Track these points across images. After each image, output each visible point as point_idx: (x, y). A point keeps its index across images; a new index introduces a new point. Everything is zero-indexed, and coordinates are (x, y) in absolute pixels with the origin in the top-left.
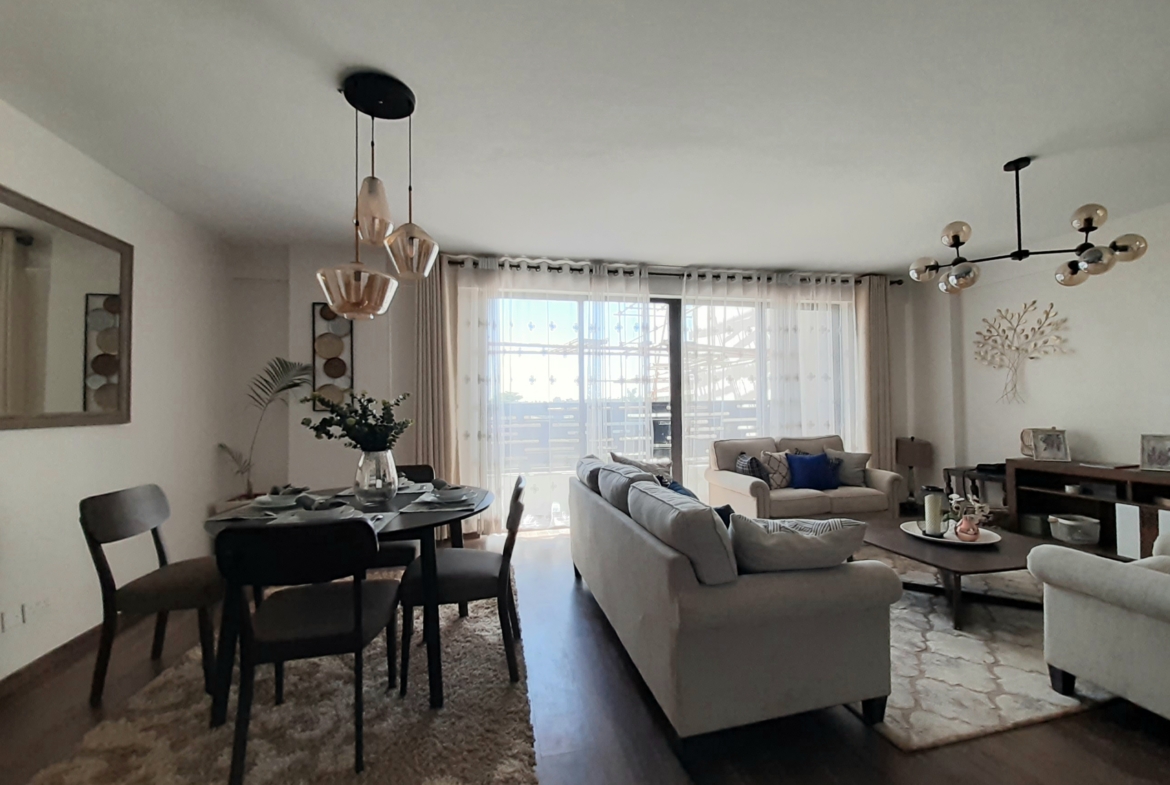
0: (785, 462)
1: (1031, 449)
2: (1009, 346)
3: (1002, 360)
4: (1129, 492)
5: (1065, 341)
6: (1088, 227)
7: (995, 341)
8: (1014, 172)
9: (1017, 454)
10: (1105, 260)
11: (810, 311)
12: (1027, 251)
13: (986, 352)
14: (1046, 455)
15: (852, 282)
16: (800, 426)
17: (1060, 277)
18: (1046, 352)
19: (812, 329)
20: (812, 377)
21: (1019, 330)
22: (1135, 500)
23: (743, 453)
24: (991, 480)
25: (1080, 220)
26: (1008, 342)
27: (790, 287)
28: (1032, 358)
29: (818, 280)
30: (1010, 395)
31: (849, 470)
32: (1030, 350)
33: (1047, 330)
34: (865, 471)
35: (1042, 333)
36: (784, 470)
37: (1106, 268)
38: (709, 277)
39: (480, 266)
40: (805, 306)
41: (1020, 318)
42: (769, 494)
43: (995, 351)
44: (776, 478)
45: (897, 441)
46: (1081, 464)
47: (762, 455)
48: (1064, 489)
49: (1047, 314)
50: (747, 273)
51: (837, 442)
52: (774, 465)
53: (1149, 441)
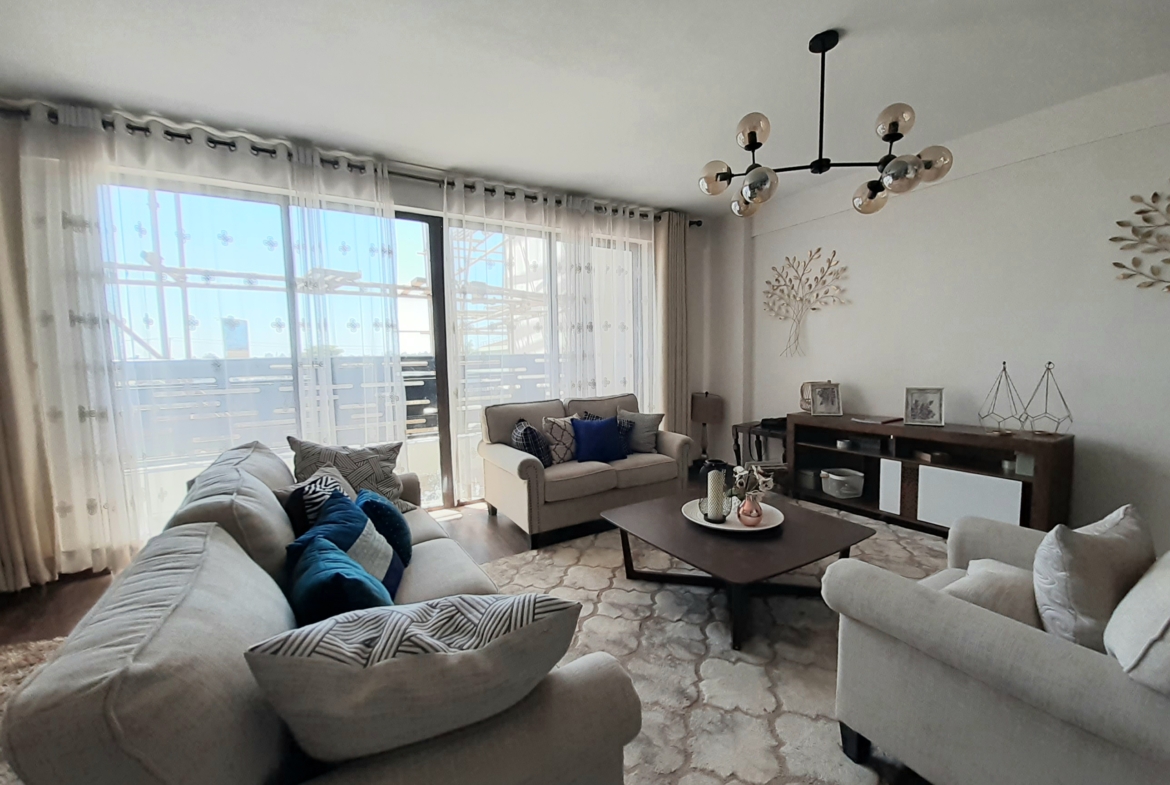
0: (570, 428)
1: (809, 403)
2: (795, 297)
3: (787, 311)
4: (892, 448)
5: (843, 291)
6: (893, 136)
7: (782, 291)
8: (820, 55)
9: (795, 408)
10: (911, 175)
11: (606, 249)
12: (828, 160)
13: (774, 304)
14: (821, 409)
15: (651, 217)
16: (594, 384)
17: (858, 202)
18: (826, 303)
19: (608, 269)
20: (607, 326)
21: (804, 279)
22: (898, 457)
23: (523, 420)
24: (773, 436)
25: (885, 123)
26: (793, 292)
27: (583, 216)
28: (814, 309)
29: (615, 211)
30: (793, 348)
31: (641, 436)
32: (812, 301)
33: (829, 279)
34: (657, 435)
35: (824, 282)
36: (568, 440)
37: (911, 184)
38: (480, 190)
39: (61, 120)
40: (602, 243)
41: (805, 266)
42: (543, 474)
43: (782, 302)
44: (558, 451)
45: (693, 397)
46: (853, 419)
47: (544, 423)
48: (836, 444)
49: (830, 262)
50: (531, 191)
51: (631, 402)
52: (557, 434)
53: (912, 395)
